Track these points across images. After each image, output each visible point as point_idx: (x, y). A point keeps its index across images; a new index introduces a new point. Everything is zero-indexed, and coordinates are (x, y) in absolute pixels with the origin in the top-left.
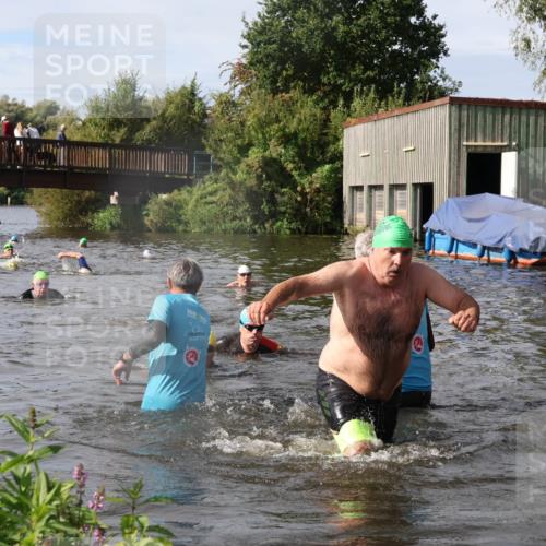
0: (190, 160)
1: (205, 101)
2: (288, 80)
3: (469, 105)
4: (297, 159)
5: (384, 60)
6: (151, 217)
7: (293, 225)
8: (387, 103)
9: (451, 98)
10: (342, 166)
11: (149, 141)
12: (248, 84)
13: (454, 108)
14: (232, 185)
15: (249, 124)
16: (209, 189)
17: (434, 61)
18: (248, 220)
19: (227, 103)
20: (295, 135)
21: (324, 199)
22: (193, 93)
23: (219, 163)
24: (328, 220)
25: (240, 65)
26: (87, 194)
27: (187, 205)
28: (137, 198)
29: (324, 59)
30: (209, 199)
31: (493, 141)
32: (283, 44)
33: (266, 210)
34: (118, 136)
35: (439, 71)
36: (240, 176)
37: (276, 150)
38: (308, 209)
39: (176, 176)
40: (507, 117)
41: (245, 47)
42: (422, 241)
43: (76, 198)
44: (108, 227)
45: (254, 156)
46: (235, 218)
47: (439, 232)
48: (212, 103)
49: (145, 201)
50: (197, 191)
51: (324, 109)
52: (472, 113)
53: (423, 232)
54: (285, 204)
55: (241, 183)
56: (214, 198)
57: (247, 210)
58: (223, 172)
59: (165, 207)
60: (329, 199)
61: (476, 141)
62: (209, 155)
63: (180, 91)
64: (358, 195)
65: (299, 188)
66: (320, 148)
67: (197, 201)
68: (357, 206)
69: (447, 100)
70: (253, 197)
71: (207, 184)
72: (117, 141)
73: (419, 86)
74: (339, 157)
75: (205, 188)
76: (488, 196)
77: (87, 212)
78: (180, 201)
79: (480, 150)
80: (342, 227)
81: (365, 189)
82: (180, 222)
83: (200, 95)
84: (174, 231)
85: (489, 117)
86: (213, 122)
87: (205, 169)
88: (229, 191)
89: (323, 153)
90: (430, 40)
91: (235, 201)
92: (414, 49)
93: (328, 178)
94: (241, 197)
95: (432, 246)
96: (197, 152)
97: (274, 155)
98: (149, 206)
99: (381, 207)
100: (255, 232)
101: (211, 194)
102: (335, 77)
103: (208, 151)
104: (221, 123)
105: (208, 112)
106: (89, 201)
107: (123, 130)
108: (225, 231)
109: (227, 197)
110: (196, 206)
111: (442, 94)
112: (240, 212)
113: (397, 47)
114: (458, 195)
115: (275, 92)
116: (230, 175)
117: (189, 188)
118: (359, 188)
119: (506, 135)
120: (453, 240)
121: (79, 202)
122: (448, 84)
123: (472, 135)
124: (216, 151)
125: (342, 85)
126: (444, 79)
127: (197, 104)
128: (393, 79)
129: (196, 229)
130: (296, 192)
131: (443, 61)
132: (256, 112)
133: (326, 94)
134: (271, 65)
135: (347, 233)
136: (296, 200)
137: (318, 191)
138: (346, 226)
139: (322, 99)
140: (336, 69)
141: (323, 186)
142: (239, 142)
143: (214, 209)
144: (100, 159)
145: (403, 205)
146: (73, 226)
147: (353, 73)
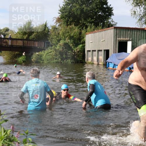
0: (44, 44)
1: (49, 28)
2: (71, 22)
3: (119, 29)
4: (73, 43)
5: (97, 17)
6: (34, 59)
7: (72, 61)
8: (97, 28)
9: (114, 27)
10: (85, 45)
11: (33, 38)
12: (61, 23)
13: (115, 30)
14: (56, 50)
15: (60, 34)
16: (50, 51)
17: (110, 17)
18: (60, 59)
19: (55, 28)
20: (73, 37)
21: (80, 54)
22: (46, 26)
23: (52, 44)
24: (81, 60)
25: (58, 18)
26: (16, 52)
27: (43, 55)
28: (30, 54)
29: (81, 17)
30: (49, 54)
31: (125, 38)
32: (70, 12)
33: (65, 57)
34: (25, 37)
35: (111, 20)
36: (58, 48)
37: (68, 41)
38: (76, 57)
39: (41, 48)
40: (129, 32)
41: (59, 13)
42: (106, 65)
43: (13, 53)
44: (22, 61)
45: (62, 42)
46: (56, 59)
47: (111, 62)
48: (51, 28)
49: (32, 55)
50: (46, 52)
51: (81, 30)
52: (120, 31)
53: (106, 62)
54: (70, 55)
55: (58, 50)
56: (51, 54)
57: (59, 57)
58: (53, 47)
59: (37, 56)
60: (81, 54)
61: (121, 38)
62: (50, 42)
63: (42, 25)
64: (89, 53)
65: (73, 51)
66: (79, 40)
67: (46, 54)
68: (89, 56)
69: (113, 27)
70: (61, 53)
71: (49, 50)
72: (25, 38)
73: (106, 24)
74: (84, 42)
75: (48, 51)
76: (124, 53)
77: (16, 57)
78: (41, 54)
79: (122, 41)
80: (85, 61)
81: (91, 51)
82: (41, 60)
83: (48, 26)
84: (40, 63)
85: (124, 32)
86: (51, 33)
87: (48, 46)
88: (55, 52)
89: (80, 41)
90: (109, 12)
91: (56, 54)
92: (105, 14)
93: (81, 48)
94: (58, 53)
95: (109, 66)
96: (46, 41)
97: (67, 42)
98: (33, 56)
99: (95, 56)
100: (61, 63)
101: (50, 53)
102: (83, 21)
103: (49, 41)
104: (53, 34)
105: (50, 31)
106: (17, 54)
107: (27, 35)
108: (53, 62)
109: (54, 53)
110: (46, 56)
111: (112, 26)
112: (57, 57)
113: (100, 13)
114: (116, 53)
115: (67, 25)
116: (55, 47)
117: (44, 51)
118: (89, 51)
119: (129, 37)
120: (114, 64)
121: (14, 55)
122: (114, 23)
123: (120, 37)
124: (51, 41)
125: (85, 23)
126: (112, 22)
127: (46, 28)
128: (99, 22)
129: (45, 62)
130: (73, 52)
131: (112, 17)
132: (62, 30)
133: (81, 26)
134: (67, 18)
135: (86, 63)
136: (73, 54)
137: (78, 52)
138: (86, 61)
139: (80, 27)
140: (84, 19)
141: (80, 50)
142: (58, 38)
143: (51, 57)
144: (20, 43)
145: (101, 55)
146: (13, 61)
147: (88, 20)
